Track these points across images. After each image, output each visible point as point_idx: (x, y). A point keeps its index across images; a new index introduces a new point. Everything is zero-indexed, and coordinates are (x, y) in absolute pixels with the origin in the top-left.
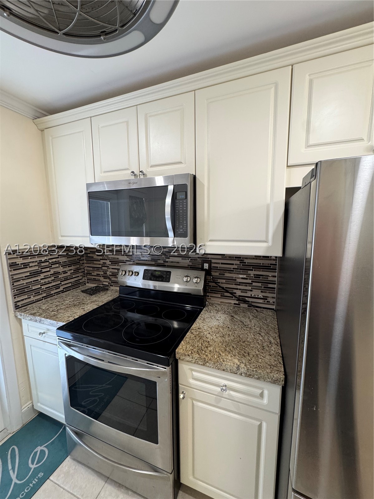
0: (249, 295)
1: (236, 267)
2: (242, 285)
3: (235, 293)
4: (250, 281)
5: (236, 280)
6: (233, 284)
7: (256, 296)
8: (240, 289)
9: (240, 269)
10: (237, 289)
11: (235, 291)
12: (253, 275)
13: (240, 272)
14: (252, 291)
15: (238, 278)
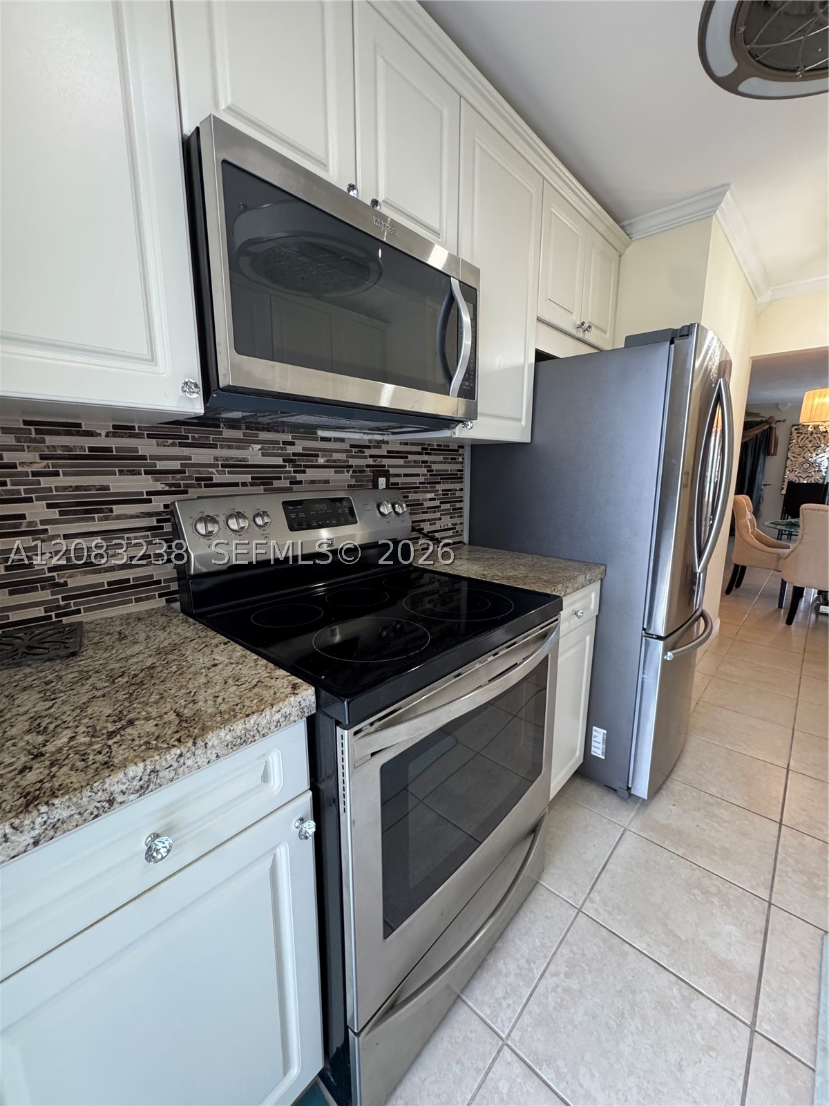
0: (437, 527)
1: (422, 479)
2: (430, 512)
3: (423, 529)
4: (437, 503)
5: (422, 504)
6: (419, 513)
7: (446, 527)
8: (428, 520)
9: (428, 483)
10: (424, 521)
11: (422, 525)
12: (440, 492)
13: (427, 487)
14: (440, 519)
15: (426, 500)
